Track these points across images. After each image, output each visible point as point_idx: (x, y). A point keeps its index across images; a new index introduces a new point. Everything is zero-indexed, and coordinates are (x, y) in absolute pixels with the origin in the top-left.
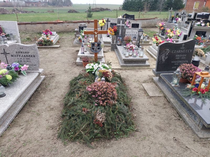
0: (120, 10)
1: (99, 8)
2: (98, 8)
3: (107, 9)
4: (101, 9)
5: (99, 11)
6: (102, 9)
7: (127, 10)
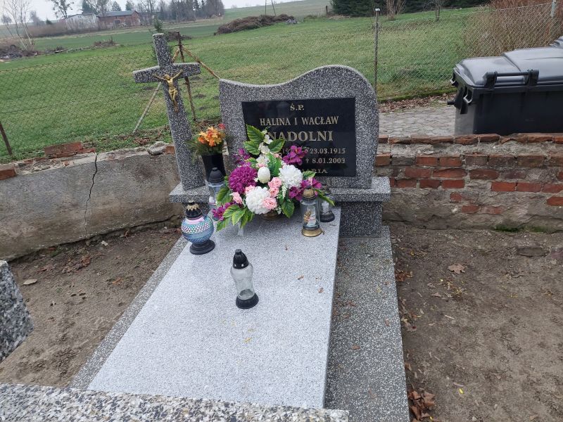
0: (329, 14)
1: (256, 18)
2: (252, 18)
3: (282, 16)
4: (263, 20)
5: (257, 27)
6: (268, 17)
7: (346, 13)
